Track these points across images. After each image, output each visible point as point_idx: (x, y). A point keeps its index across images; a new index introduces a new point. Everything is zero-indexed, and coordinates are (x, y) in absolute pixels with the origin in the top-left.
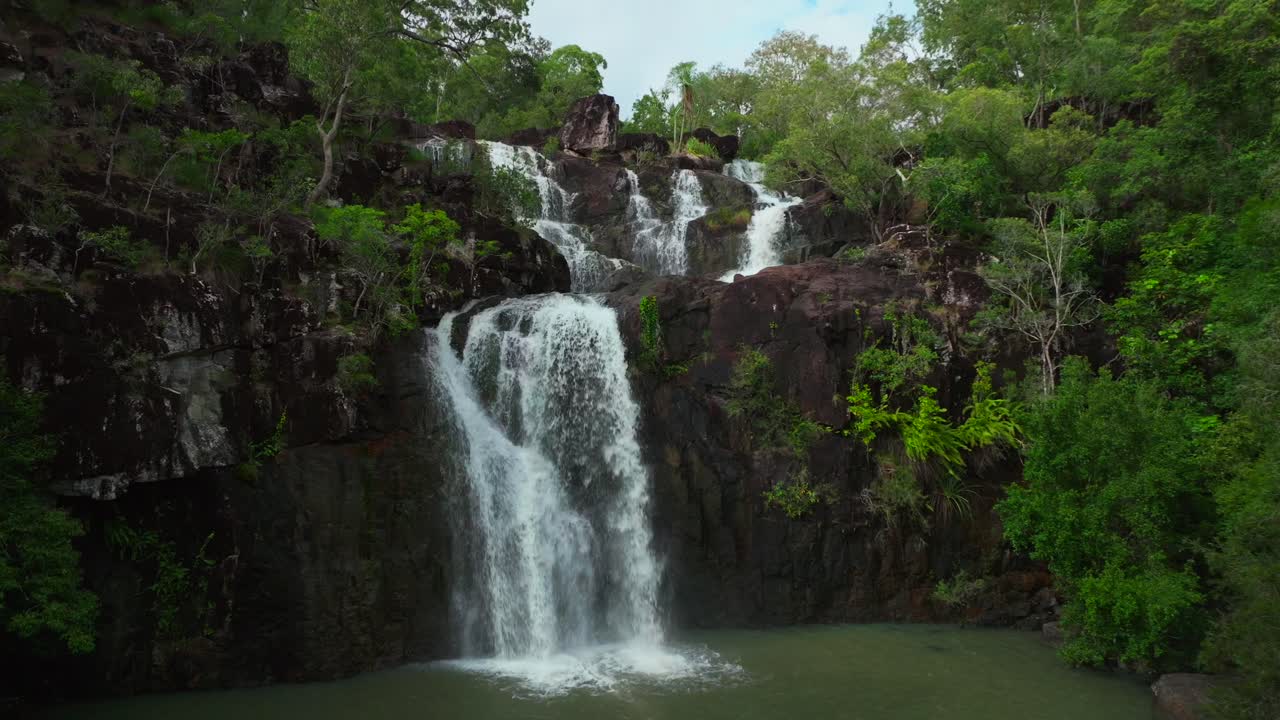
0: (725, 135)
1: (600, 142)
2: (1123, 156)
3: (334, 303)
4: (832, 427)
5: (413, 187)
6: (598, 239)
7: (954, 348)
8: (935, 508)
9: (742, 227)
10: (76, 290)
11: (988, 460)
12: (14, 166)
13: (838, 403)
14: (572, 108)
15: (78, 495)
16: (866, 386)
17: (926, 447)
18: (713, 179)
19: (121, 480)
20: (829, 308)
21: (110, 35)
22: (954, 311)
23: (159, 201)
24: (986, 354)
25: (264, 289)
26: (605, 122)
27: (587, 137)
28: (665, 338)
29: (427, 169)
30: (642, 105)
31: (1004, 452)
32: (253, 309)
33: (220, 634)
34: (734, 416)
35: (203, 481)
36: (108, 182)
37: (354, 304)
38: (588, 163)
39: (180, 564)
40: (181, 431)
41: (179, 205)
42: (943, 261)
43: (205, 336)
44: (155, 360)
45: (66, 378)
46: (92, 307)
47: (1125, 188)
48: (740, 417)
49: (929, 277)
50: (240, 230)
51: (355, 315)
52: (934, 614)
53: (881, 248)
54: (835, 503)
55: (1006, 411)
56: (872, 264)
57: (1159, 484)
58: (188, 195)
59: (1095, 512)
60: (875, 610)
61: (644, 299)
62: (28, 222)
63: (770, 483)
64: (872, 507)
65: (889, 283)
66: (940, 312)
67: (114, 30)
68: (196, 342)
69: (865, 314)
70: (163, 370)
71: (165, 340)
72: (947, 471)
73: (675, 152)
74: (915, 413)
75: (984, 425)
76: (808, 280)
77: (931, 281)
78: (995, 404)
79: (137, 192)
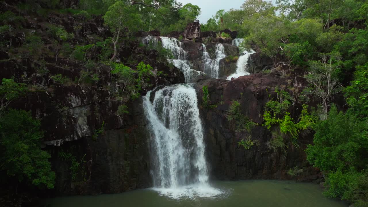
0: (233, 31)
1: (195, 36)
2: (353, 39)
3: (117, 90)
4: (258, 123)
5: (140, 54)
6: (194, 65)
7: (296, 100)
8: (289, 147)
9: (235, 61)
10: (49, 90)
11: (305, 133)
12: (33, 57)
13: (260, 117)
14: (187, 26)
15: (51, 145)
16: (269, 112)
17: (286, 130)
18: (228, 46)
19: (61, 141)
20: (258, 88)
21: (57, 17)
22: (297, 89)
23: (70, 64)
24: (306, 102)
25: (98, 87)
26: (196, 30)
27: (191, 35)
28: (210, 98)
29: (144, 48)
30: (209, 22)
31: (310, 131)
32: (95, 93)
33: (88, 180)
34: (230, 120)
35: (82, 140)
36: (56, 61)
37: (123, 90)
38: (191, 42)
39: (77, 162)
40: (76, 127)
41: (75, 65)
42: (294, 74)
43: (82, 102)
44: (69, 109)
45: (47, 114)
46: (53, 95)
47: (353, 49)
48: (231, 121)
49: (289, 78)
50: (91, 72)
51: (123, 93)
52: (288, 178)
53: (275, 69)
54: (259, 145)
55: (311, 119)
56: (272, 75)
57: (353, 147)
58: (78, 62)
59: (334, 154)
60: (270, 176)
61: (204, 87)
62: (36, 73)
63: (240, 139)
64: (270, 147)
65: (277, 80)
66: (293, 89)
67: (58, 16)
68: (80, 103)
69: (269, 90)
70: (71, 111)
71: (72, 103)
72: (293, 137)
73: (218, 37)
74: (283, 119)
75: (305, 123)
76: (253, 80)
77: (290, 79)
78: (308, 117)
79: (64, 63)
